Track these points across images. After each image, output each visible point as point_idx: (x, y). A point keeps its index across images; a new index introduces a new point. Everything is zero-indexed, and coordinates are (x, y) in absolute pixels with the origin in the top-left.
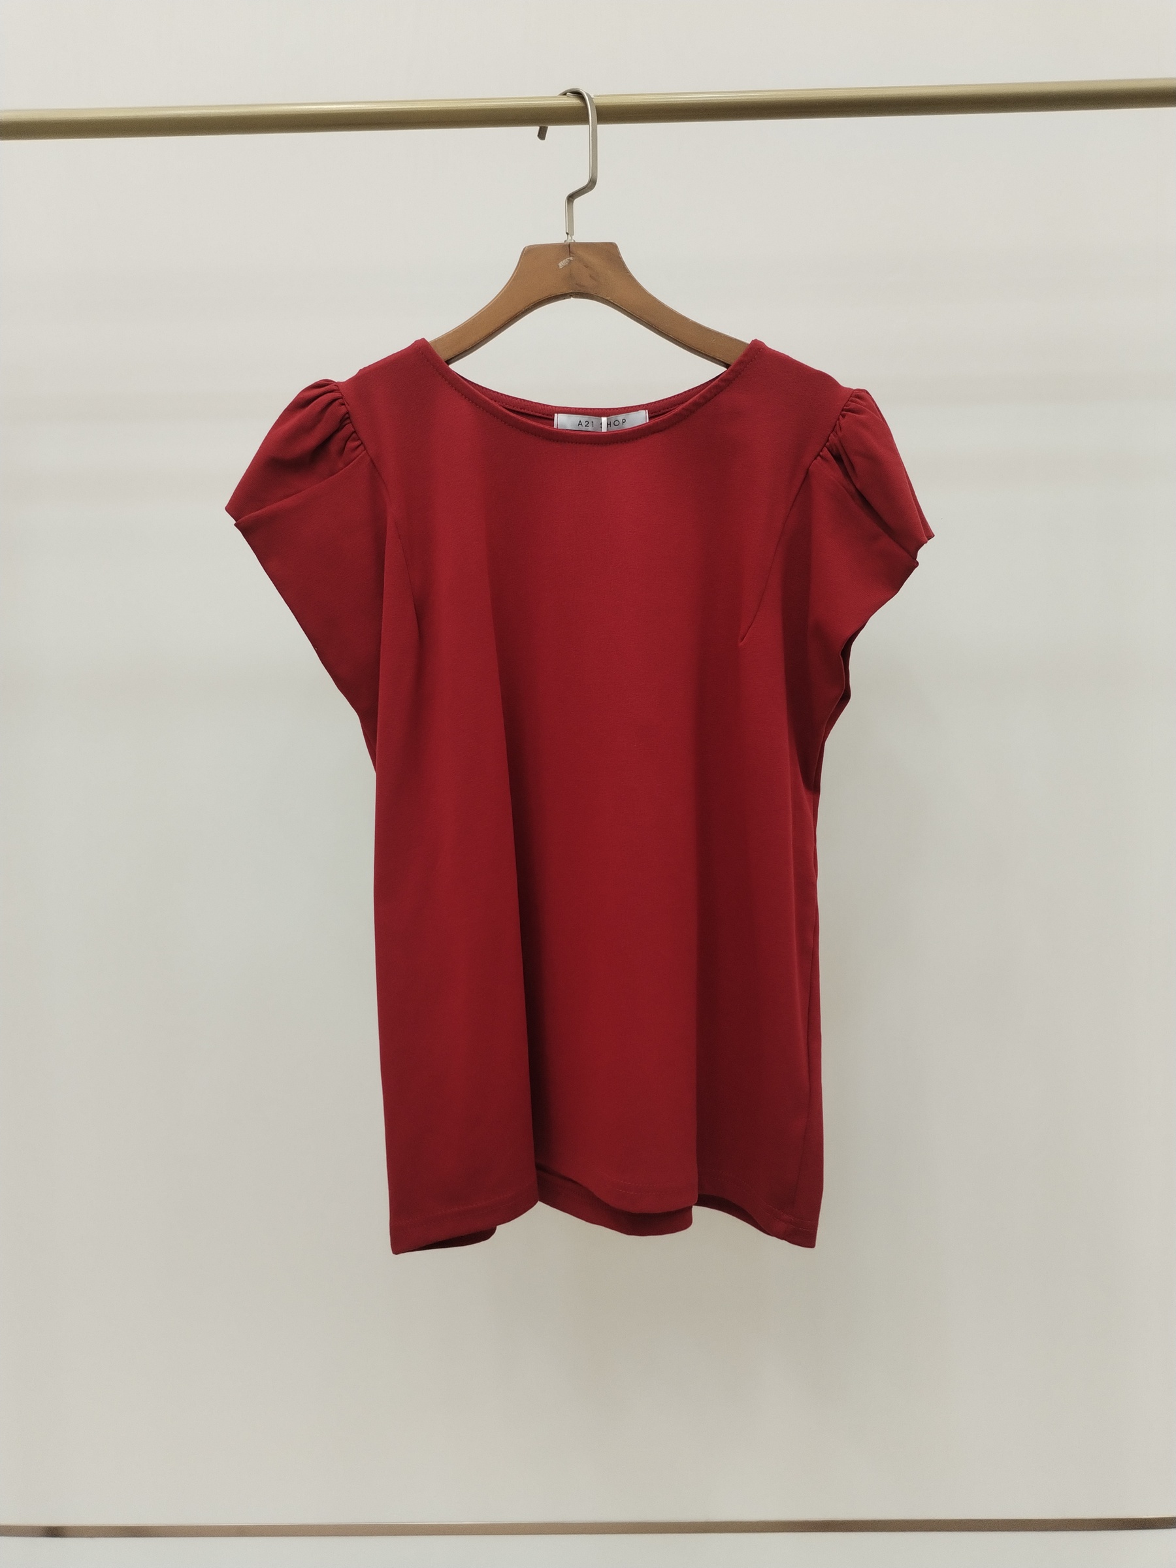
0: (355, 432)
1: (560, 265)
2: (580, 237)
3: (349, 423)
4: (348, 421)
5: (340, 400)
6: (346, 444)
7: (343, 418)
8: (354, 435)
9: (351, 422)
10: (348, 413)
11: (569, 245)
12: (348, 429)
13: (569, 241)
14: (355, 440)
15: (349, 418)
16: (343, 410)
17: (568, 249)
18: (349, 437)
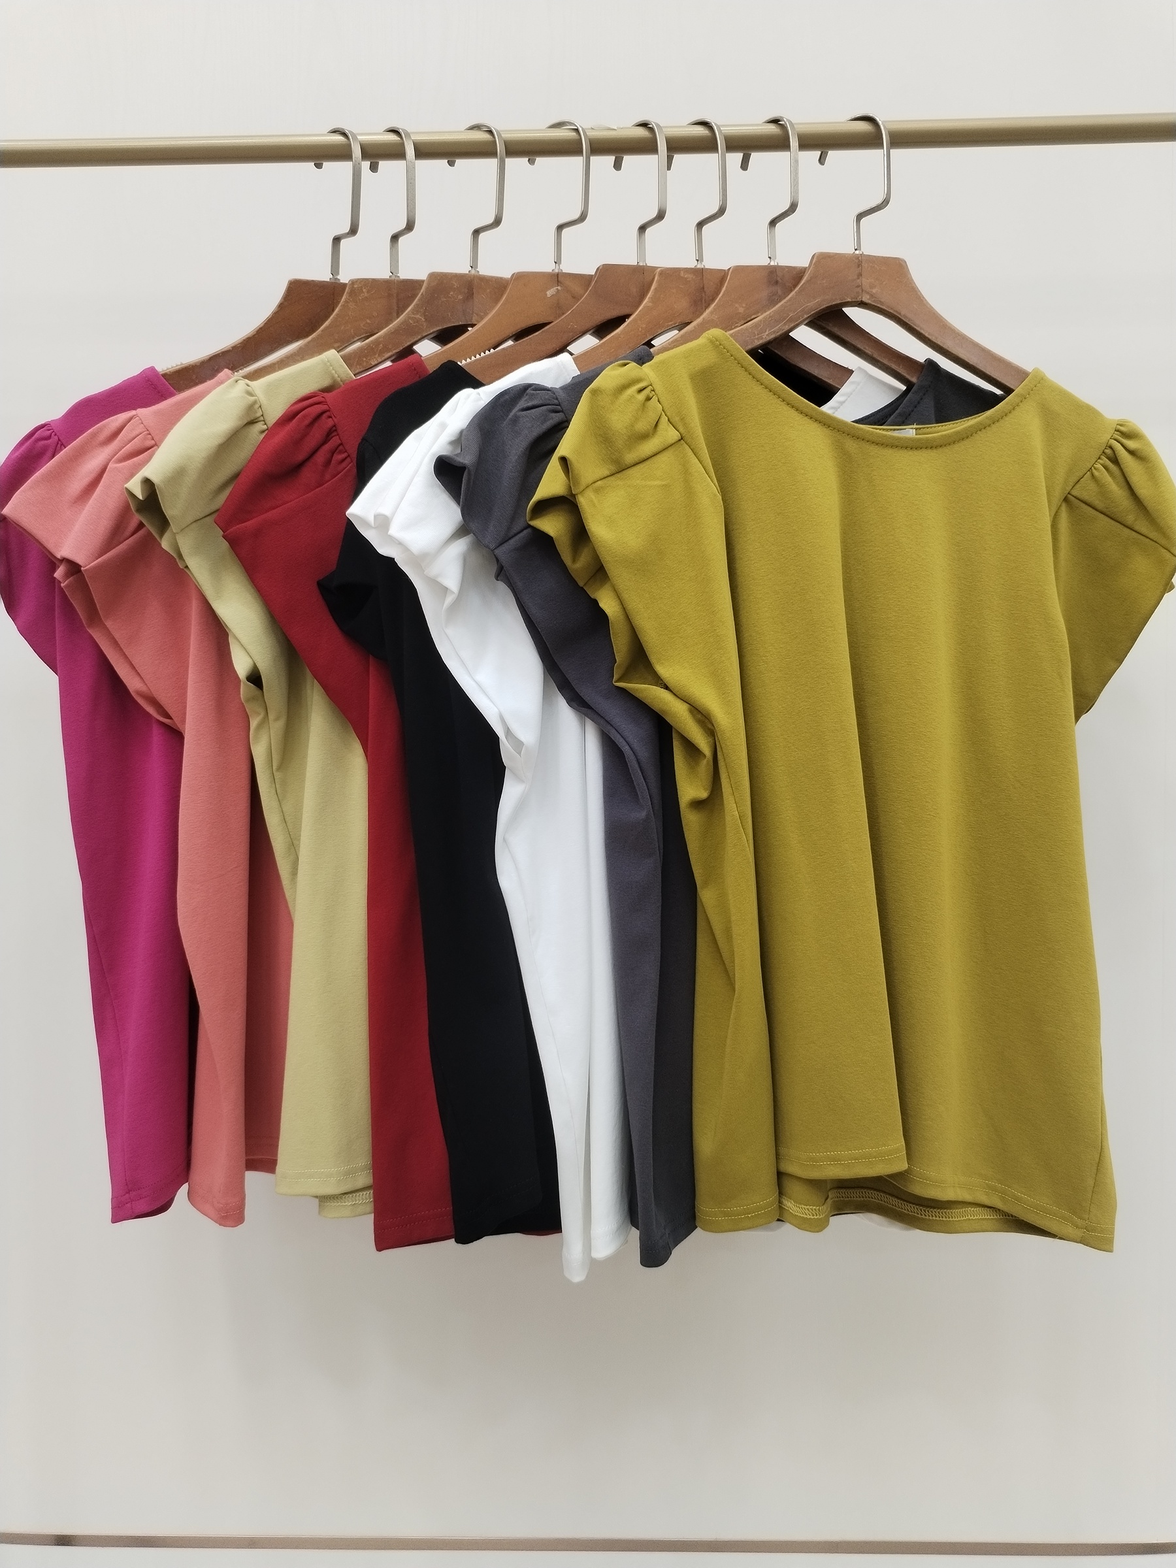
0: (341, 444)
1: (548, 293)
2: (568, 267)
3: (335, 436)
4: (335, 433)
5: (328, 413)
6: (332, 456)
7: (330, 430)
8: (341, 447)
9: (338, 435)
10: (335, 426)
11: (558, 274)
12: (334, 441)
13: (557, 271)
14: (340, 452)
15: (336, 430)
16: (330, 423)
17: (557, 278)
18: (336, 449)
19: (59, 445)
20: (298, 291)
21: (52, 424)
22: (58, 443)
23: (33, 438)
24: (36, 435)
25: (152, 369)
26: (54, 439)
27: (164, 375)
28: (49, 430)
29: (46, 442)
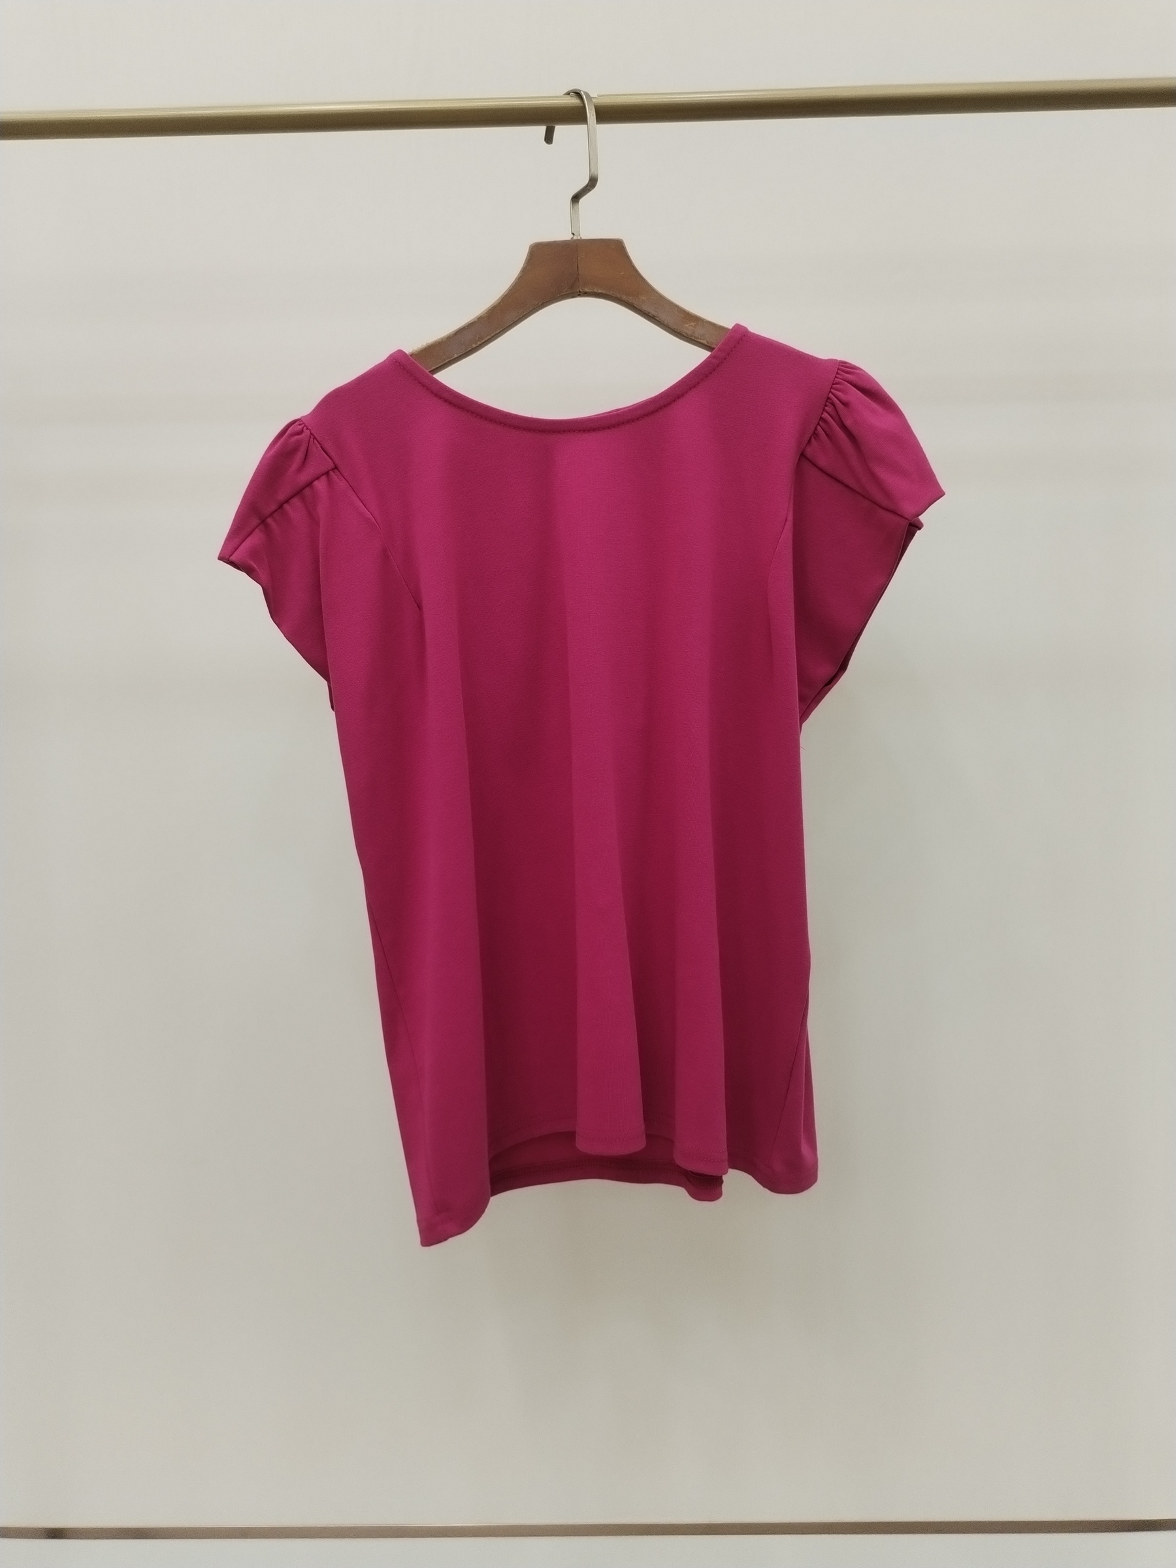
19: (312, 439)
20: (540, 254)
21: (303, 420)
22: (310, 437)
23: (287, 433)
24: (289, 432)
25: (400, 352)
26: (307, 433)
27: (412, 355)
28: (300, 425)
29: (298, 437)
